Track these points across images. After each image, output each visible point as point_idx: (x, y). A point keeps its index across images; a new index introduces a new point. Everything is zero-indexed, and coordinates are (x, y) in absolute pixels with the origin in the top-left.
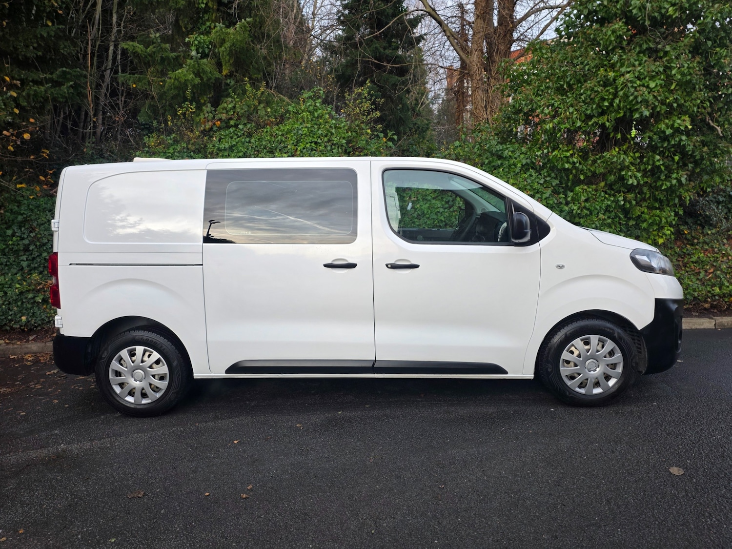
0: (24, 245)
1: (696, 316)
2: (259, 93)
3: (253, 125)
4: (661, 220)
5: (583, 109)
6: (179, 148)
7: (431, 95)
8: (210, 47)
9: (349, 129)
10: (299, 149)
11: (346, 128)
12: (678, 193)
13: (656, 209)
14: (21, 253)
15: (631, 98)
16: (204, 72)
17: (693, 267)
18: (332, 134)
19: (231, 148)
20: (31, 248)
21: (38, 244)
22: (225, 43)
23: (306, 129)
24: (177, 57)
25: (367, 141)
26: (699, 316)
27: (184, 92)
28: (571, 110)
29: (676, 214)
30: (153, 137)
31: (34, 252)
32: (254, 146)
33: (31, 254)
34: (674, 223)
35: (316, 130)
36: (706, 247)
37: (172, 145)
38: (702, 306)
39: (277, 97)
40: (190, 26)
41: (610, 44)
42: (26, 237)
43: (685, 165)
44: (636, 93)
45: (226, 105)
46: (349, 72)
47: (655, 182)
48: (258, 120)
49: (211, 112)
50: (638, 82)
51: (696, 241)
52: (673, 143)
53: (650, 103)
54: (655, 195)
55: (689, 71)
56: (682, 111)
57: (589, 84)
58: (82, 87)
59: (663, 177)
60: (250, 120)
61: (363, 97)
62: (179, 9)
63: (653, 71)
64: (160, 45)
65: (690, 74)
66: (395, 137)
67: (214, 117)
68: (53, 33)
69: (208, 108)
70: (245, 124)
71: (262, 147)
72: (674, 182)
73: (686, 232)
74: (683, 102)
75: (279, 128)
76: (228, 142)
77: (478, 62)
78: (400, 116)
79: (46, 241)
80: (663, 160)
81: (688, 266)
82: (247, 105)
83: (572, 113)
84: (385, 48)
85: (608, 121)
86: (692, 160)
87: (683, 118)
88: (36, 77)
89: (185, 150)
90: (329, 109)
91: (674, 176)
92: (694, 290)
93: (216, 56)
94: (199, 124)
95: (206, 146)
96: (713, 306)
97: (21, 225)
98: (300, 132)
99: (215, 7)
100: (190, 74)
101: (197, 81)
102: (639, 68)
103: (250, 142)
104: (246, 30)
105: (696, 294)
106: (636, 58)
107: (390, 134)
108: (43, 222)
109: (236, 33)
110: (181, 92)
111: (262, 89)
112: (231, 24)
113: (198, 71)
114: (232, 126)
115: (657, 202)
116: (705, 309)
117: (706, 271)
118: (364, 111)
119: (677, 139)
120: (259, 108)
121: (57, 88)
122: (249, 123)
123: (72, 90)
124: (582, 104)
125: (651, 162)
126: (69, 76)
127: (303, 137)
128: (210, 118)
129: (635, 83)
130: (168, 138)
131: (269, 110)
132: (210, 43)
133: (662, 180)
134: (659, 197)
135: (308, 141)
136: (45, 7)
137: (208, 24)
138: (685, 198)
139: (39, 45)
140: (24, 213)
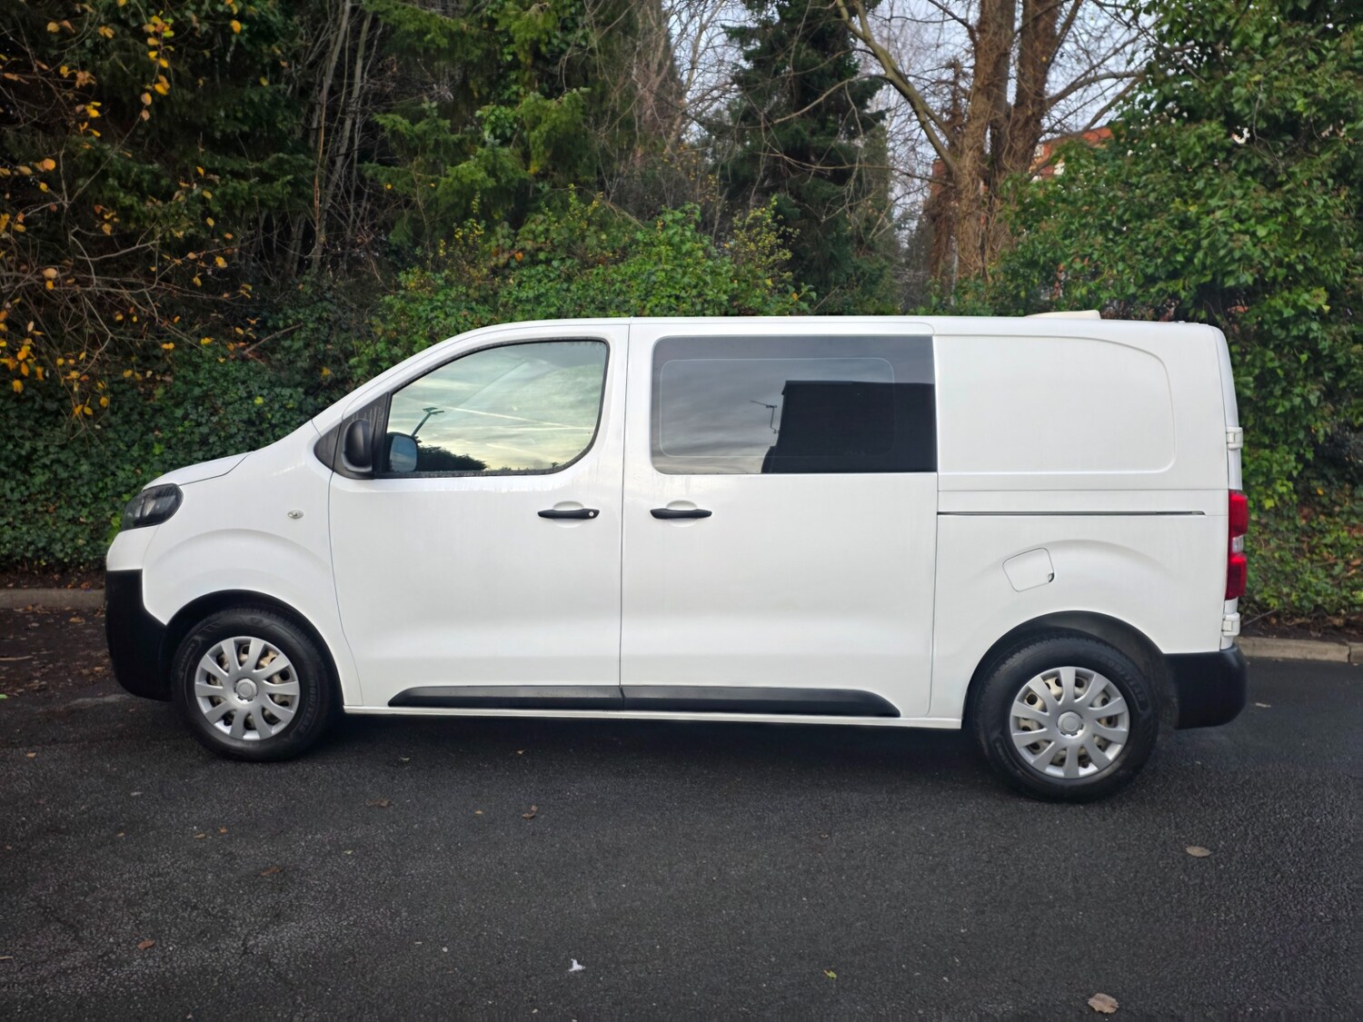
0: (201, 434)
1: (1317, 639)
2: (590, 209)
3: (576, 261)
4: (1271, 466)
5: (1142, 266)
6: (453, 294)
7: (897, 212)
8: (515, 126)
9: (736, 276)
10: (648, 306)
11: (731, 274)
12: (1304, 423)
13: (1266, 447)
14: (196, 447)
15: (1222, 252)
16: (503, 169)
17: (1325, 554)
18: (706, 283)
19: (538, 300)
20: (211, 441)
21: (223, 434)
22: (540, 123)
23: (663, 274)
24: (461, 141)
25: (764, 298)
26: (1323, 639)
27: (469, 201)
28: (1121, 266)
29: (1300, 458)
30: (413, 273)
31: (215, 447)
32: (575, 298)
33: (211, 450)
34: (1295, 473)
35: (679, 276)
36: (1354, 521)
37: (443, 288)
38: (1329, 621)
39: (621, 215)
40: (485, 91)
41: (1195, 158)
42: (204, 421)
43: (1319, 373)
44: (1231, 244)
45: (533, 226)
46: (745, 170)
47: (1264, 399)
48: (585, 254)
49: (508, 237)
50: (1237, 226)
51: (1337, 509)
52: (1295, 333)
53: (1256, 262)
54: (1264, 423)
55: (1325, 212)
56: (1313, 278)
57: (1154, 225)
58: (306, 184)
59: (1278, 392)
60: (571, 254)
61: (764, 224)
62: (470, 63)
63: (1264, 209)
64: (435, 121)
65: (1328, 217)
66: (814, 295)
67: (513, 245)
68: (268, 97)
69: (503, 230)
70: (563, 260)
71: (588, 300)
72: (1297, 401)
73: (1320, 492)
74: (1316, 264)
75: (619, 268)
76: (532, 288)
77: (974, 169)
78: (832, 254)
79: (236, 430)
80: (1280, 360)
81: (1317, 551)
82: (567, 227)
83: (1123, 271)
84: (813, 133)
85: (1184, 288)
86: (1331, 365)
87: (1315, 291)
88: (236, 167)
89: (463, 298)
90: (706, 242)
91: (1298, 390)
92: (1318, 593)
93: (522, 141)
94: (487, 255)
95: (496, 294)
96: (1348, 624)
97: (198, 402)
98: (653, 278)
99: (529, 61)
100: (480, 171)
101: (491, 183)
102: (1240, 202)
103: (568, 290)
104: (577, 107)
105: (1320, 600)
106: (1237, 183)
107: (804, 290)
108: (231, 400)
109: (561, 109)
110: (463, 201)
111: (595, 203)
112: (552, 92)
113: (494, 166)
114: (541, 262)
115: (1267, 434)
116: (1335, 627)
117: (1347, 563)
118: (764, 247)
119: (1303, 327)
120: (588, 233)
121: (267, 185)
122: (569, 257)
123: (289, 189)
124: (1140, 257)
125: (1258, 363)
126: (287, 167)
127: (656, 286)
128: (506, 246)
129: (1232, 226)
130: (438, 275)
131: (604, 237)
132: (516, 119)
133: (1275, 397)
134: (1271, 427)
135: (664, 294)
136: (262, 57)
137: (514, 88)
138: (1317, 431)
139: (246, 115)
140: (203, 384)
